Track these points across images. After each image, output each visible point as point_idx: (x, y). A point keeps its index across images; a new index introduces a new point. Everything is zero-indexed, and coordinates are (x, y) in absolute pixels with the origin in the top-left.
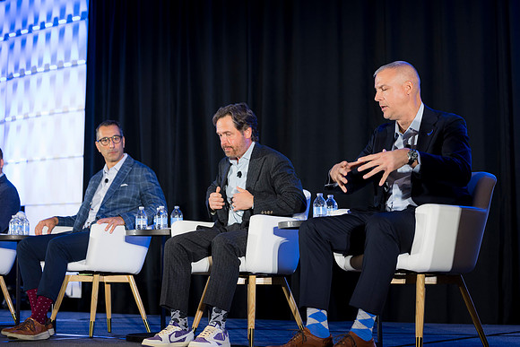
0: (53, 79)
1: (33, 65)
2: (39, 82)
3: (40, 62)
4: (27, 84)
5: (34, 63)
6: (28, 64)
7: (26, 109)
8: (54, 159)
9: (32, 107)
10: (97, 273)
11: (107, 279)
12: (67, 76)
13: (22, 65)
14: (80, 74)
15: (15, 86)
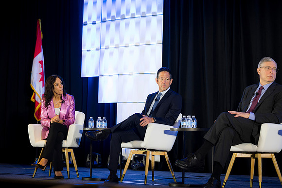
0: (138, 24)
1: (122, 14)
2: (127, 25)
3: (128, 12)
4: (118, 26)
5: (123, 12)
6: (118, 13)
7: (117, 41)
8: (139, 74)
9: (121, 41)
12: (148, 22)
13: (114, 13)
14: (158, 21)
15: (108, 27)
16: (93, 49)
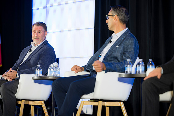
8: (76, 30)
10: (101, 100)
11: (107, 104)
16: (41, 7)
